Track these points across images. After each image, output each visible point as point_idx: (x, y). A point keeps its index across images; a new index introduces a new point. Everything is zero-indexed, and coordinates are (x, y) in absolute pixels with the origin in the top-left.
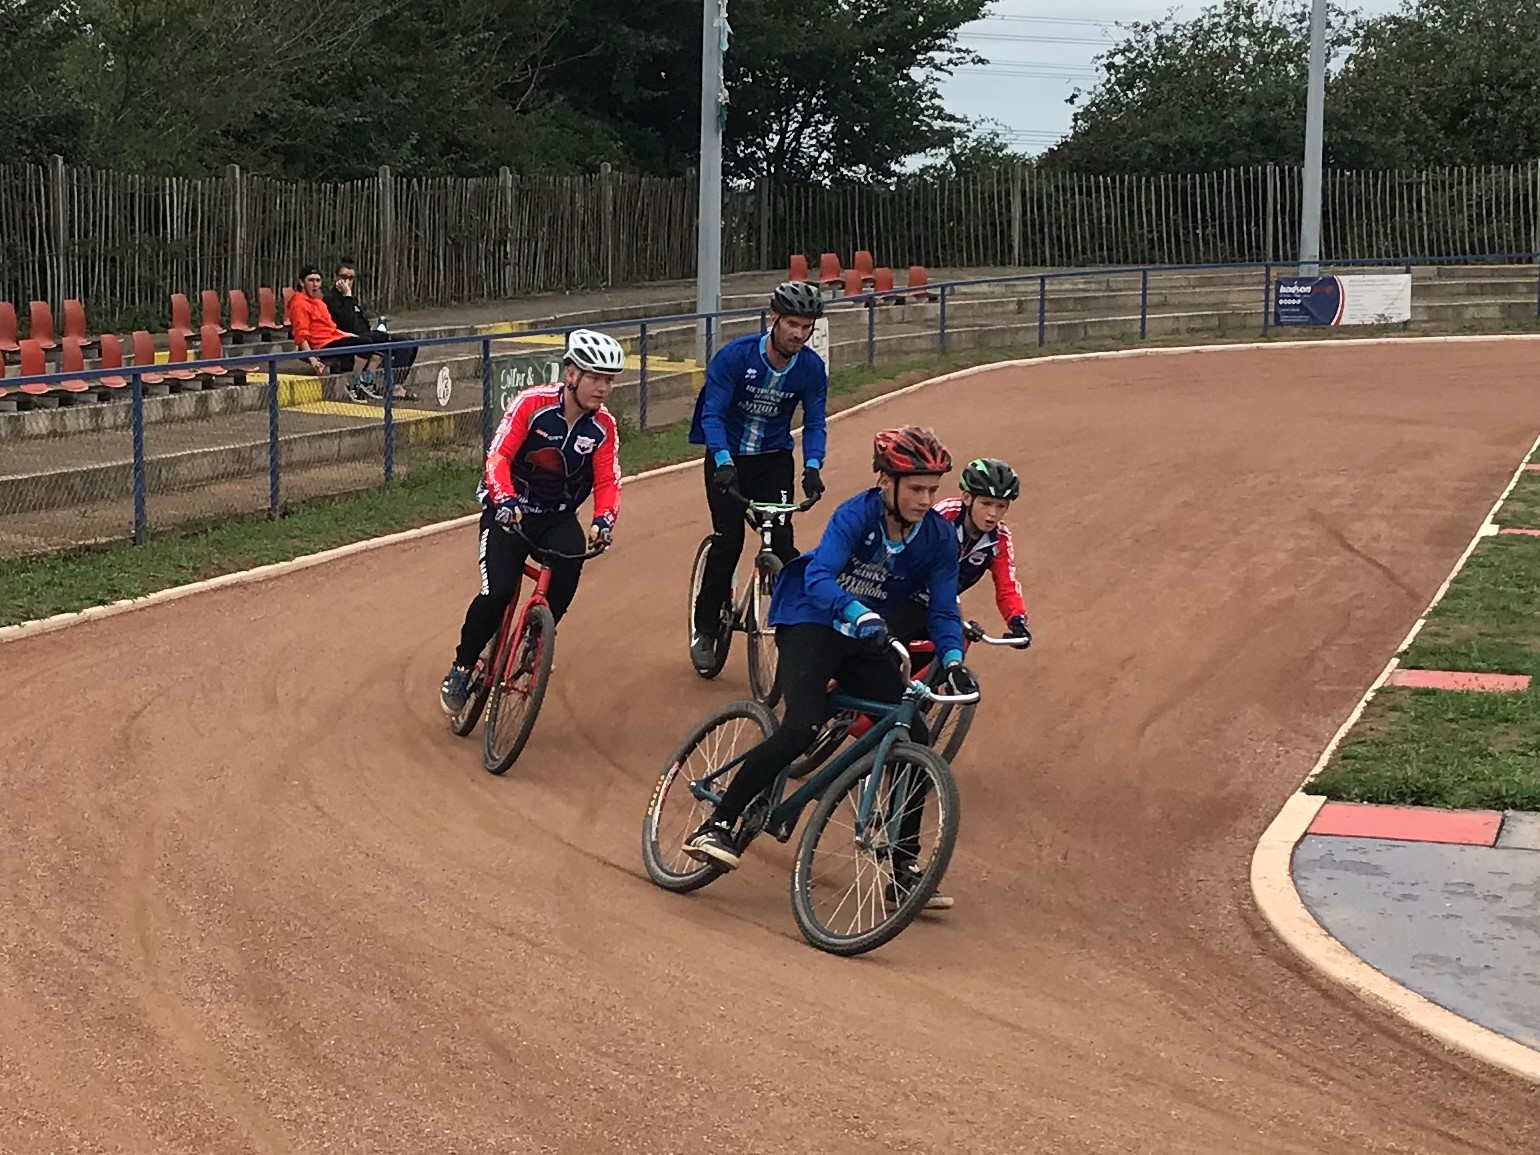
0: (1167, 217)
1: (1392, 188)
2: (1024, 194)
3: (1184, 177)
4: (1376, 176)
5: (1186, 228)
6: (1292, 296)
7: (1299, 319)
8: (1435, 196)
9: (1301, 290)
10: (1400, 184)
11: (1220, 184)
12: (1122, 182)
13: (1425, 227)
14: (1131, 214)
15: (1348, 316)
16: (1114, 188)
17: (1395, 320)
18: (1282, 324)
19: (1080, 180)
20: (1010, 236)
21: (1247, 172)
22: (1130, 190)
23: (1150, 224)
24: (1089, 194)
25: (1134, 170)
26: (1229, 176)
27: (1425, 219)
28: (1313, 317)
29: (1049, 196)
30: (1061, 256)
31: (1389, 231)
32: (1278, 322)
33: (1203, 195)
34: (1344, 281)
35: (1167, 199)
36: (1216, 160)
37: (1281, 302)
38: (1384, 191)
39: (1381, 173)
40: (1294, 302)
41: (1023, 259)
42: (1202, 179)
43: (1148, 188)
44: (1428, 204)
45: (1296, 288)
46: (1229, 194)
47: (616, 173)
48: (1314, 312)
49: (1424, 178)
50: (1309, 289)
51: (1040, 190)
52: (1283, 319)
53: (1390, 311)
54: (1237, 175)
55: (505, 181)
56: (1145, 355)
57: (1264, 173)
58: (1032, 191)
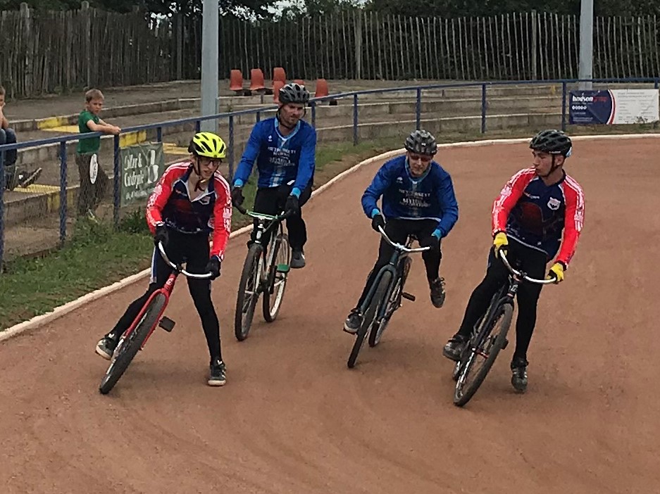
0: (464, 47)
1: (617, 30)
2: (363, 28)
3: (475, 19)
4: (606, 21)
5: (477, 55)
6: (580, 104)
7: (586, 120)
8: (647, 35)
9: (585, 100)
10: (624, 28)
11: (500, 24)
12: (432, 21)
13: (641, 56)
14: (438, 44)
15: (618, 118)
16: (426, 26)
17: (649, 121)
18: (574, 123)
19: (402, 20)
20: (354, 58)
21: (518, 16)
22: (437, 27)
23: (451, 52)
24: (409, 32)
25: (438, 13)
26: (505, 20)
27: (640, 50)
28: (595, 119)
29: (381, 31)
30: (390, 73)
31: (616, 58)
32: (572, 122)
33: (488, 32)
34: (615, 93)
35: (463, 34)
36: (496, 7)
37: (573, 108)
38: (612, 31)
39: (609, 18)
40: (582, 108)
41: (363, 76)
42: (487, 20)
43: (450, 26)
44: (642, 41)
45: (583, 98)
46: (506, 31)
47: (92, 8)
48: (595, 114)
49: (639, 22)
50: (591, 99)
51: (375, 26)
52: (575, 119)
53: (645, 115)
54: (511, 17)
55: (25, 13)
56: (491, 145)
57: (530, 17)
58: (369, 27)
